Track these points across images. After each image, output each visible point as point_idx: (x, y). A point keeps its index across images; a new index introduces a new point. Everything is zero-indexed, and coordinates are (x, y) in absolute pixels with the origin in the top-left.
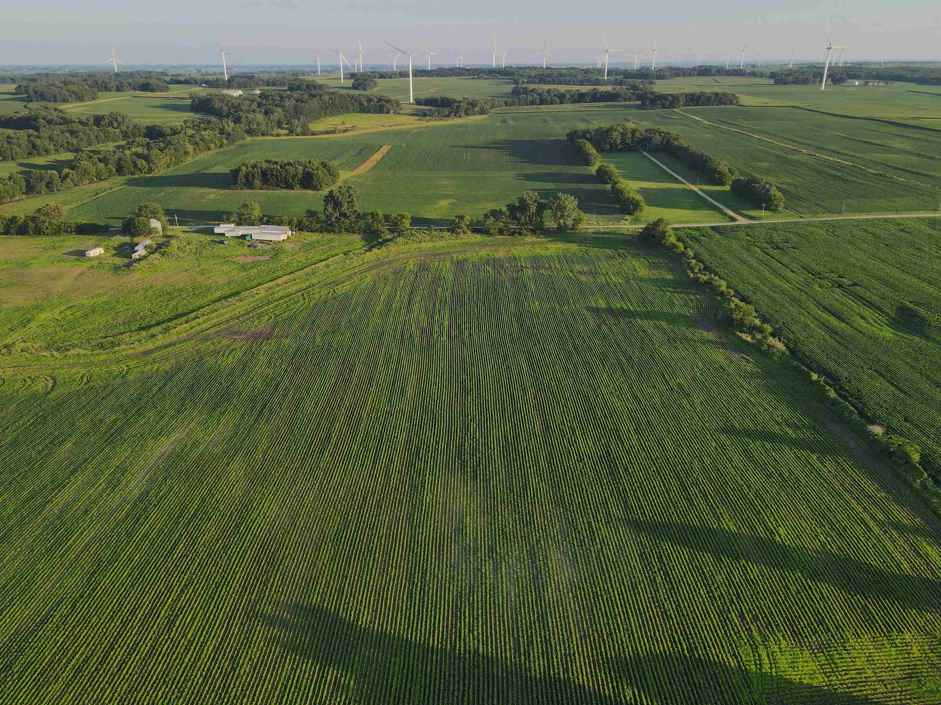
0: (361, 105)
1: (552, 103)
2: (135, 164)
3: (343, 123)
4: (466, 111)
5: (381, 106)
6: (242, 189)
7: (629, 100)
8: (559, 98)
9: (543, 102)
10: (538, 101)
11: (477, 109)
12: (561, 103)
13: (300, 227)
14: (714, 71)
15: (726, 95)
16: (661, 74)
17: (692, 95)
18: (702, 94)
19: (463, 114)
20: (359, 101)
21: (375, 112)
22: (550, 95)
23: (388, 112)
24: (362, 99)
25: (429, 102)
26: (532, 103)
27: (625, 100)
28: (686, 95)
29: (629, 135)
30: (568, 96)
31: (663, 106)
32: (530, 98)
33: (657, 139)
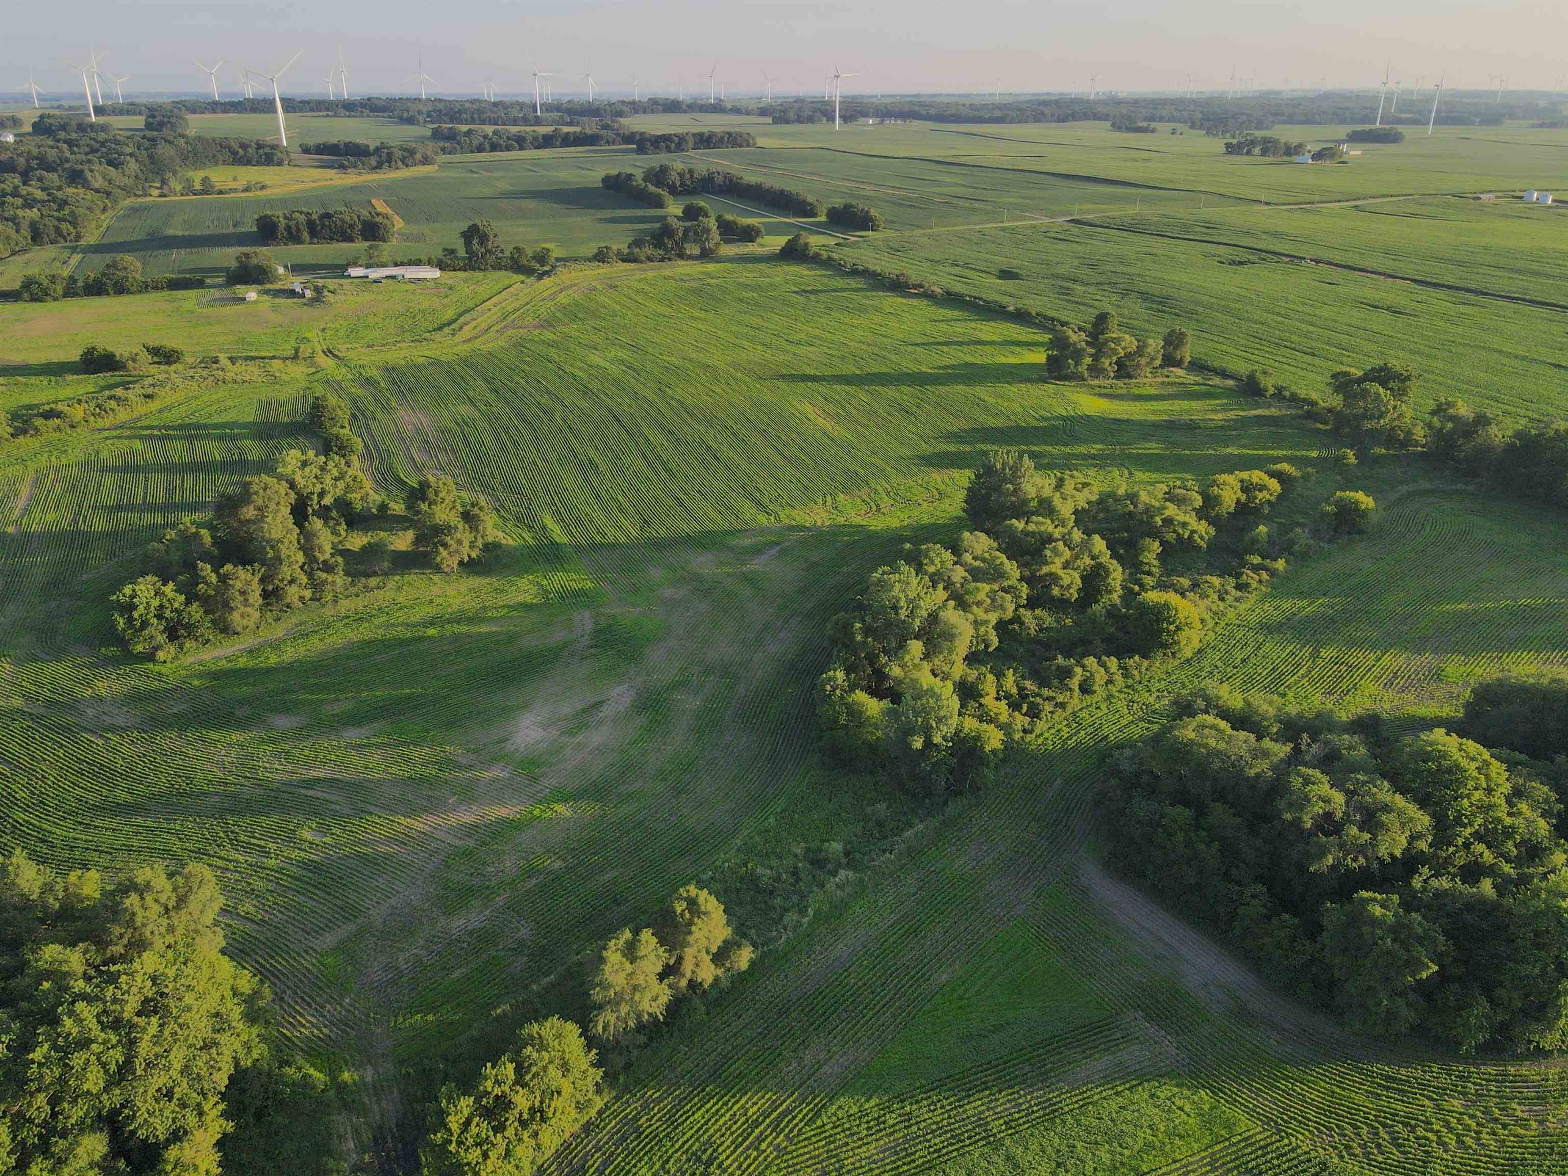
0: (235, 153)
1: (508, 148)
2: (57, 229)
3: (235, 179)
4: (403, 161)
5: (266, 154)
6: (285, 244)
7: (614, 143)
8: (517, 141)
9: (494, 147)
10: (487, 146)
11: (418, 156)
12: (522, 148)
13: (442, 266)
14: (684, 107)
15: (740, 135)
16: (636, 107)
17: (701, 135)
18: (711, 135)
19: (400, 163)
20: (229, 147)
21: (259, 163)
22: (500, 137)
23: (280, 164)
24: (233, 144)
25: (322, 149)
26: (480, 149)
27: (608, 142)
28: (694, 135)
29: (688, 176)
30: (530, 139)
31: (669, 150)
32: (475, 143)
33: (719, 180)
